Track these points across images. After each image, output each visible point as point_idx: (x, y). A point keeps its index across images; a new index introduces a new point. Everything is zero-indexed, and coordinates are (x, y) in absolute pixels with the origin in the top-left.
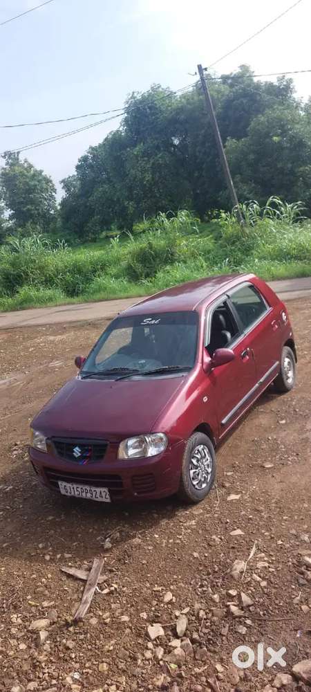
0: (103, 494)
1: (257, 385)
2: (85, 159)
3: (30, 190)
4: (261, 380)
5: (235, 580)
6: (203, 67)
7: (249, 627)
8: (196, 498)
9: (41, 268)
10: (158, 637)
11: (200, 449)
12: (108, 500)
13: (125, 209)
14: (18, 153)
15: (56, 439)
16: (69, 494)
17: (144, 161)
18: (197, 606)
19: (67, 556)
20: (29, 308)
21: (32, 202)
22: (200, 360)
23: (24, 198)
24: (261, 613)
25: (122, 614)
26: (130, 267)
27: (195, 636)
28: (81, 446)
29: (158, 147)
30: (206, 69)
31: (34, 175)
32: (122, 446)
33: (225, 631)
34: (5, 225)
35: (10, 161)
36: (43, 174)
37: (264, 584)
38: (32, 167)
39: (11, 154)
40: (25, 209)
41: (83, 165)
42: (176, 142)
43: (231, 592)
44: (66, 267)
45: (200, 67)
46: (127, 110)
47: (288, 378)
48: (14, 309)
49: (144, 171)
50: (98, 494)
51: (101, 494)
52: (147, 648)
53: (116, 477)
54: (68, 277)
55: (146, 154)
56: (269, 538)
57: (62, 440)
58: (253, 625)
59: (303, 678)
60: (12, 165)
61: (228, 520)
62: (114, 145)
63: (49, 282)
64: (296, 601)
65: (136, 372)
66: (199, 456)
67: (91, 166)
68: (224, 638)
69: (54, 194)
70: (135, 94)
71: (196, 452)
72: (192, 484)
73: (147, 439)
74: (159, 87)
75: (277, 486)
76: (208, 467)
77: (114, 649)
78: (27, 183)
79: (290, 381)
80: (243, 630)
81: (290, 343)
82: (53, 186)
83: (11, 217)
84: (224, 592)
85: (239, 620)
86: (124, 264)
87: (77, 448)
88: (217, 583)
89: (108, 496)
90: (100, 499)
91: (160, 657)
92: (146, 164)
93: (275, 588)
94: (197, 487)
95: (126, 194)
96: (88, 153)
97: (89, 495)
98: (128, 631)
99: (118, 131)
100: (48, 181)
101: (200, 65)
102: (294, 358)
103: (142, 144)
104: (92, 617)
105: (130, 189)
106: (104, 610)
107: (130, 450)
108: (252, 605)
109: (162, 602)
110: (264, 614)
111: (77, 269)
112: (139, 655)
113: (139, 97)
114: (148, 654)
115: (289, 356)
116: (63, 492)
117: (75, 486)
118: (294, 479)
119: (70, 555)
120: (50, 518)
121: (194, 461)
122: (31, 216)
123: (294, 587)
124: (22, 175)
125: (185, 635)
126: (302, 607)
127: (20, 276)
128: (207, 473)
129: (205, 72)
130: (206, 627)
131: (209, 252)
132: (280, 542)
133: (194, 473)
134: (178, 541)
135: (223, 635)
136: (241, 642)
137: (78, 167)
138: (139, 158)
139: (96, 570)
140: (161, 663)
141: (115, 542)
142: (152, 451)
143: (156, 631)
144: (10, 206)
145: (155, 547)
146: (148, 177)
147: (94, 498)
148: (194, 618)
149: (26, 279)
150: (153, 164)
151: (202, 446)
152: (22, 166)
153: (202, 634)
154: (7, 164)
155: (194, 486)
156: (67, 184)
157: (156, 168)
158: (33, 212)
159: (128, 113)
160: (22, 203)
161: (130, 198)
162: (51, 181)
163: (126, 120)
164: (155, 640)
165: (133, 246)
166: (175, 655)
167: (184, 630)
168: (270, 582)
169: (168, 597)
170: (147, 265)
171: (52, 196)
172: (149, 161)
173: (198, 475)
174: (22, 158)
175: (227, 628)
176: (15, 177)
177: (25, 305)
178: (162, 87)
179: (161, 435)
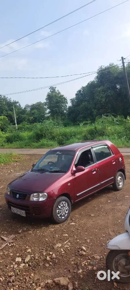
0: (24, 213)
1: (99, 184)
2: (80, 91)
3: (58, 102)
4: (102, 183)
5: (54, 249)
6: (124, 58)
7: (50, 265)
8: (58, 221)
9: (51, 133)
10: (18, 262)
11: (63, 203)
12: (25, 216)
13: (92, 112)
14: (56, 87)
15: (13, 191)
16: (13, 212)
17: (103, 93)
18: (37, 255)
19: (5, 233)
20: (42, 148)
21: (58, 107)
22: (71, 169)
23: (54, 105)
24: (57, 261)
25: (11, 253)
26: (85, 136)
27: (30, 264)
28: (19, 194)
29: (109, 88)
30: (125, 59)
31: (60, 96)
32: (32, 195)
33: (41, 264)
34: (46, 115)
35: (52, 90)
36: (64, 96)
37: (63, 252)
38: (60, 93)
39: (53, 88)
40: (54, 109)
41: (79, 94)
42: (118, 87)
43: (50, 253)
44: (60, 133)
45: (122, 58)
46: (98, 73)
47: (119, 185)
48: (37, 148)
49: (102, 97)
50: (22, 212)
51: (23, 213)
52: (13, 264)
53: (28, 207)
54: (61, 137)
55: (104, 91)
56: (76, 238)
57: (14, 191)
58: (52, 265)
59: (55, 282)
60: (52, 92)
61: (65, 230)
62: (91, 86)
63: (53, 138)
64: (70, 260)
65: (47, 171)
66: (62, 205)
67: (82, 94)
68: (40, 267)
69: (67, 104)
70: (102, 67)
71: (61, 203)
72: (57, 215)
73: (40, 194)
74: (113, 64)
75: (91, 223)
76: (67, 211)
77: (2, 262)
78: (57, 99)
79: (120, 186)
80: (47, 265)
81: (123, 171)
82: (67, 101)
83: (49, 113)
84: (48, 253)
85: (48, 262)
86: (83, 134)
87: (18, 195)
88: (48, 249)
89: (25, 214)
90: (22, 215)
91: (15, 267)
92: (103, 95)
93: (66, 254)
94: (60, 217)
95: (94, 106)
96: (81, 89)
97: (19, 213)
98: (10, 258)
99: (93, 81)
100: (65, 99)
101: (123, 57)
102: (124, 177)
103: (102, 86)
104: (1, 252)
105: (96, 104)
106: (6, 251)
107: (34, 198)
108: (55, 258)
109: (26, 252)
110: (57, 262)
111: (65, 135)
112: (9, 266)
113: (104, 68)
114: (12, 266)
115: (121, 175)
116: (12, 210)
117: (16, 209)
118: (99, 221)
119: (6, 233)
120: (8, 220)
121: (60, 207)
122: (57, 112)
123: (73, 255)
124: (56, 96)
125: (27, 263)
126: (72, 262)
127: (42, 135)
128: (66, 213)
129: (124, 60)
130: (36, 262)
131: (120, 133)
132: (78, 241)
133: (58, 211)
134: (44, 234)
135: (40, 266)
136: (45, 269)
137: (76, 94)
138: (101, 92)
139: (11, 239)
140: (14, 269)
141: (23, 231)
142: (41, 199)
143: (19, 259)
144: (49, 108)
145: (35, 235)
146: (104, 100)
147: (21, 214)
148: (33, 258)
149: (45, 137)
150: (106, 95)
151: (64, 202)
152: (56, 92)
153: (33, 264)
154: (50, 92)
155: (58, 216)
156: (72, 101)
157: (107, 97)
158: (57, 111)
159: (98, 74)
160: (53, 107)
161: (95, 108)
162: (66, 100)
163: (97, 77)
164: (16, 262)
165: (89, 127)
166: (19, 268)
167: (27, 261)
168: (66, 252)
169: (29, 250)
170: (93, 136)
171: (66, 105)
172: (104, 94)
173: (61, 212)
174: (56, 89)
175: (42, 264)
176: (52, 97)
177: (41, 147)
178: (114, 64)
179: (46, 194)
